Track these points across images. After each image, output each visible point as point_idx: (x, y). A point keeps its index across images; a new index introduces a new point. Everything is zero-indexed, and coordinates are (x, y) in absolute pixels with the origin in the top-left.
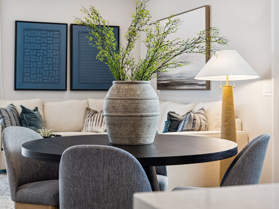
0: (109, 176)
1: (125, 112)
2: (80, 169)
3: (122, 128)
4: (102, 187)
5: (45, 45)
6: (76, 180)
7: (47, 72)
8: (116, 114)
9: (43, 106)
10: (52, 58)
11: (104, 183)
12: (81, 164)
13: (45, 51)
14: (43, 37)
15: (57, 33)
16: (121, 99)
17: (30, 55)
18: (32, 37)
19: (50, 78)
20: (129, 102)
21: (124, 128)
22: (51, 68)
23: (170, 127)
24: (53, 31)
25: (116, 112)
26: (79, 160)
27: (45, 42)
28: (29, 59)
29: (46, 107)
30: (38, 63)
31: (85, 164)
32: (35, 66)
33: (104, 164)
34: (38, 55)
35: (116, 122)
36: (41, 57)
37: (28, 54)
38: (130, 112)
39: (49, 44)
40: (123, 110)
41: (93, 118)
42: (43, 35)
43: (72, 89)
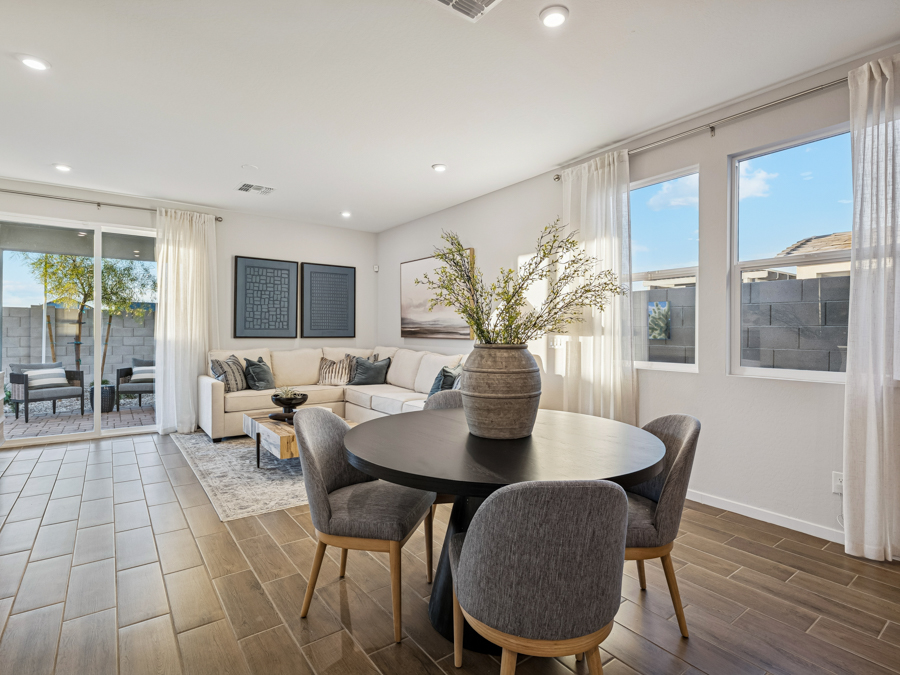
0: (594, 532)
1: (508, 392)
2: (541, 525)
3: (502, 415)
4: (579, 553)
6: (531, 542)
8: (494, 395)
11: (584, 545)
12: (546, 515)
16: (501, 373)
20: (514, 376)
21: (505, 415)
23: (443, 383)
25: (493, 391)
26: (542, 508)
31: (554, 517)
33: (590, 513)
35: (492, 407)
38: (515, 392)
40: (505, 389)
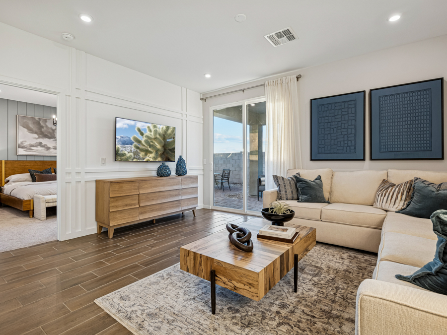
5: (340, 116)
7: (342, 143)
9: (333, 175)
10: (348, 128)
13: (340, 123)
14: (337, 109)
15: (353, 102)
17: (324, 128)
18: (326, 111)
19: (345, 148)
22: (346, 139)
24: (347, 101)
27: (340, 114)
28: (323, 133)
29: (335, 177)
30: (332, 135)
32: (329, 138)
34: (332, 127)
36: (335, 129)
37: (322, 127)
39: (344, 115)
41: (384, 192)
42: (337, 108)
43: (371, 159)
